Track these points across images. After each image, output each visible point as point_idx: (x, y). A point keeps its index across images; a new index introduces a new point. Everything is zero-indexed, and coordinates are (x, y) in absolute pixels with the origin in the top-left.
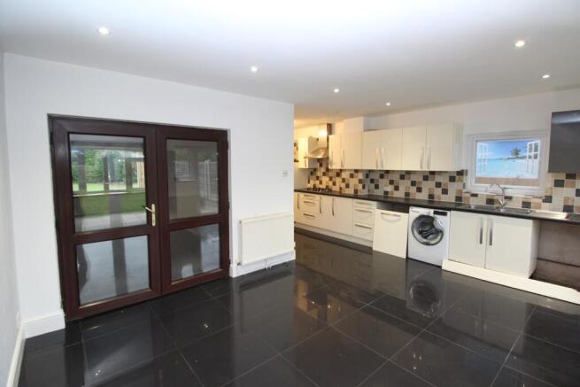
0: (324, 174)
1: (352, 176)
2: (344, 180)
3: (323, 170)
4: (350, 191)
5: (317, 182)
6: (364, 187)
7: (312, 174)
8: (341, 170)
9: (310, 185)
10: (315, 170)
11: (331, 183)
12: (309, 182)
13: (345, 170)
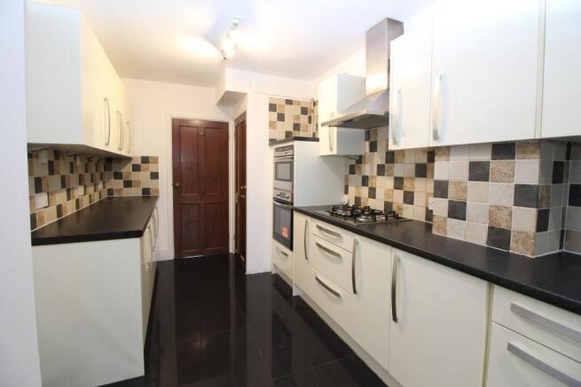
0: (381, 170)
1: (479, 172)
2: (441, 189)
3: (378, 158)
4: (473, 232)
5: (365, 191)
6: (542, 224)
7: (352, 170)
8: (431, 154)
9: (349, 199)
10: (360, 160)
11: (398, 196)
12: (346, 192)
13: (447, 150)
